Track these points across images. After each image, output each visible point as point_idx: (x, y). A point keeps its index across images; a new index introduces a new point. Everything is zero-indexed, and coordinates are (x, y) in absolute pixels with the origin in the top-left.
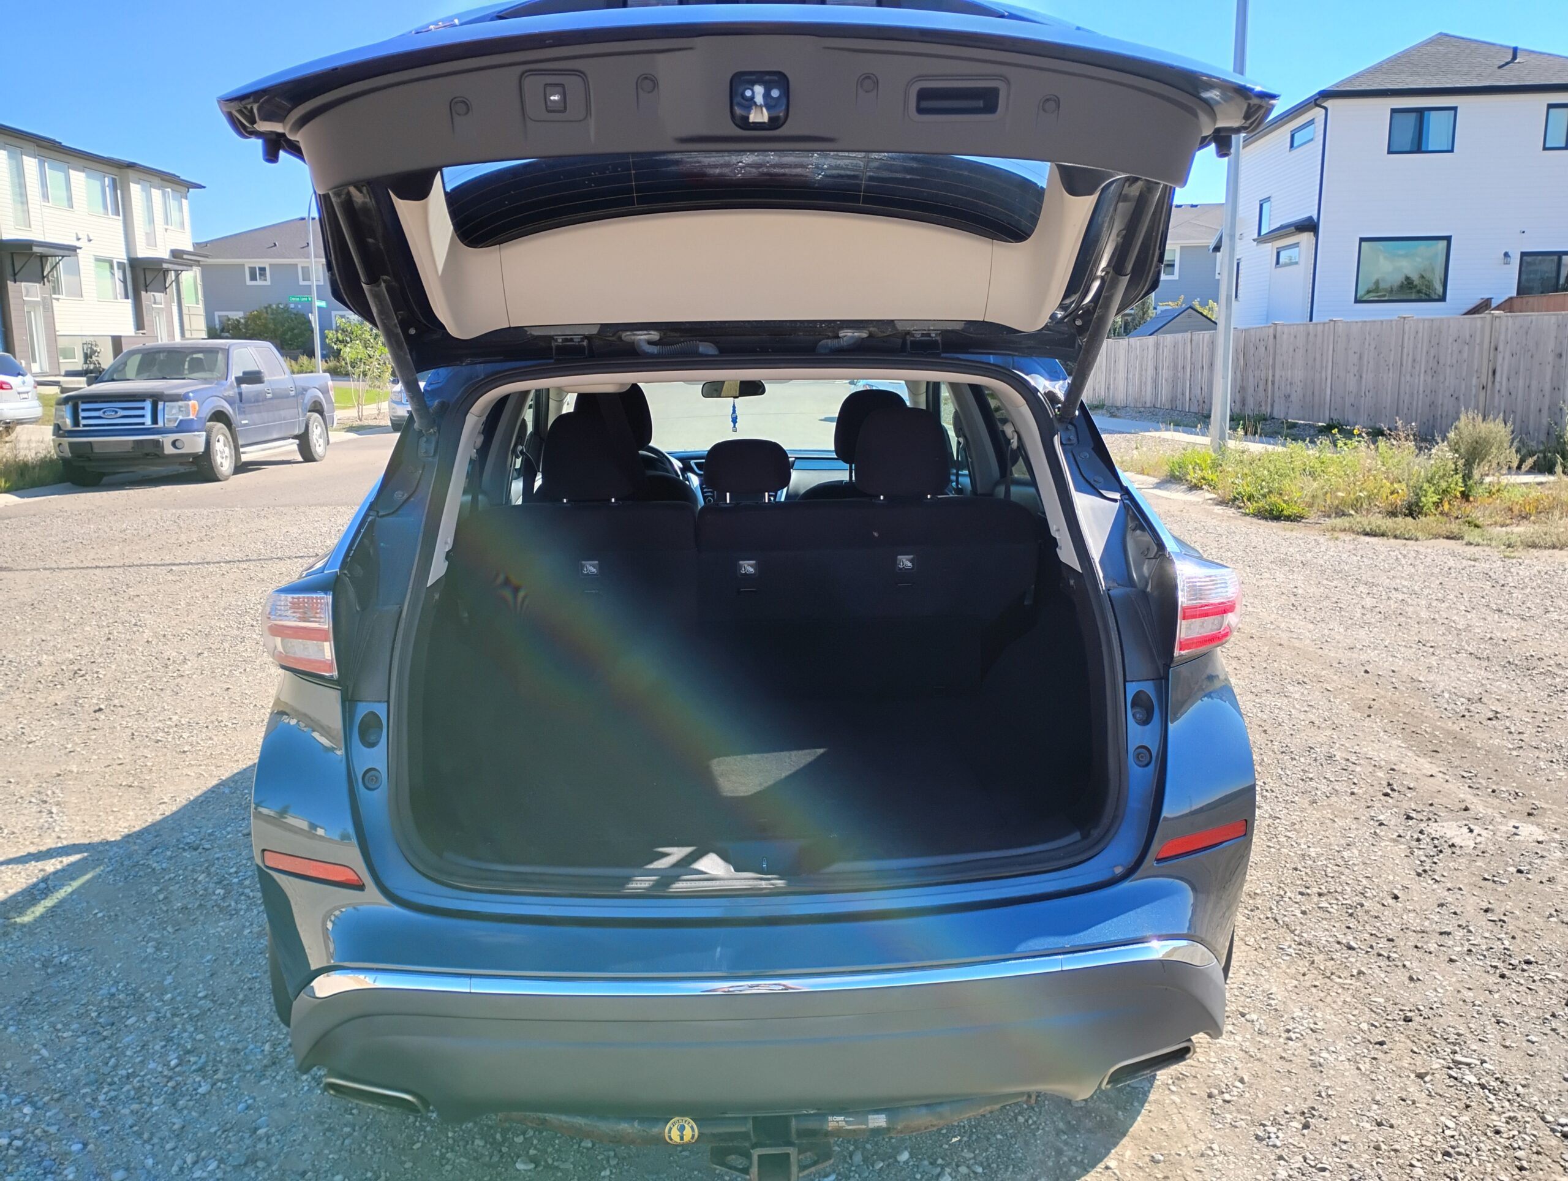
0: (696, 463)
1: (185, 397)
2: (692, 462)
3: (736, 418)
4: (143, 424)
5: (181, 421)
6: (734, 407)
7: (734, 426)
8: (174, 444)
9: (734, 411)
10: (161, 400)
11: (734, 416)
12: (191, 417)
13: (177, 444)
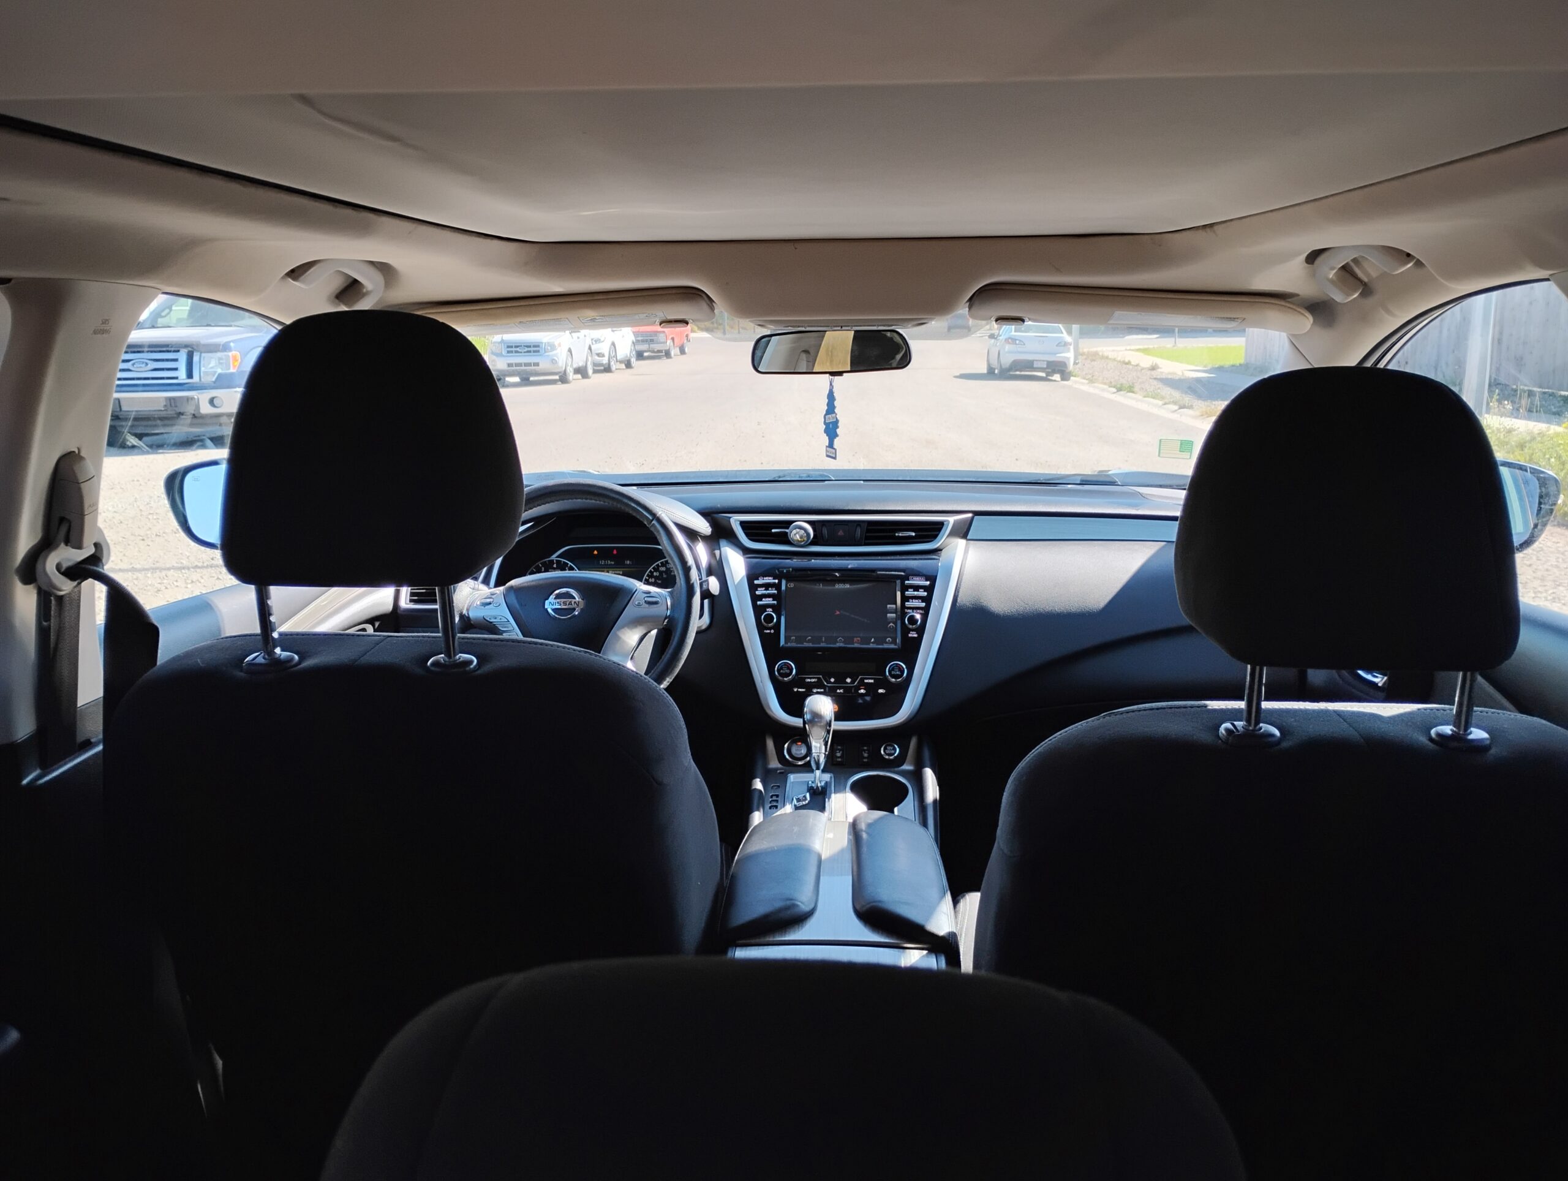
0: (743, 524)
1: (225, 348)
2: (735, 520)
3: (836, 424)
4: (176, 378)
5: (220, 375)
6: (831, 397)
7: (831, 445)
8: (212, 402)
9: (831, 409)
10: (198, 351)
11: (831, 418)
12: (232, 370)
13: (215, 402)
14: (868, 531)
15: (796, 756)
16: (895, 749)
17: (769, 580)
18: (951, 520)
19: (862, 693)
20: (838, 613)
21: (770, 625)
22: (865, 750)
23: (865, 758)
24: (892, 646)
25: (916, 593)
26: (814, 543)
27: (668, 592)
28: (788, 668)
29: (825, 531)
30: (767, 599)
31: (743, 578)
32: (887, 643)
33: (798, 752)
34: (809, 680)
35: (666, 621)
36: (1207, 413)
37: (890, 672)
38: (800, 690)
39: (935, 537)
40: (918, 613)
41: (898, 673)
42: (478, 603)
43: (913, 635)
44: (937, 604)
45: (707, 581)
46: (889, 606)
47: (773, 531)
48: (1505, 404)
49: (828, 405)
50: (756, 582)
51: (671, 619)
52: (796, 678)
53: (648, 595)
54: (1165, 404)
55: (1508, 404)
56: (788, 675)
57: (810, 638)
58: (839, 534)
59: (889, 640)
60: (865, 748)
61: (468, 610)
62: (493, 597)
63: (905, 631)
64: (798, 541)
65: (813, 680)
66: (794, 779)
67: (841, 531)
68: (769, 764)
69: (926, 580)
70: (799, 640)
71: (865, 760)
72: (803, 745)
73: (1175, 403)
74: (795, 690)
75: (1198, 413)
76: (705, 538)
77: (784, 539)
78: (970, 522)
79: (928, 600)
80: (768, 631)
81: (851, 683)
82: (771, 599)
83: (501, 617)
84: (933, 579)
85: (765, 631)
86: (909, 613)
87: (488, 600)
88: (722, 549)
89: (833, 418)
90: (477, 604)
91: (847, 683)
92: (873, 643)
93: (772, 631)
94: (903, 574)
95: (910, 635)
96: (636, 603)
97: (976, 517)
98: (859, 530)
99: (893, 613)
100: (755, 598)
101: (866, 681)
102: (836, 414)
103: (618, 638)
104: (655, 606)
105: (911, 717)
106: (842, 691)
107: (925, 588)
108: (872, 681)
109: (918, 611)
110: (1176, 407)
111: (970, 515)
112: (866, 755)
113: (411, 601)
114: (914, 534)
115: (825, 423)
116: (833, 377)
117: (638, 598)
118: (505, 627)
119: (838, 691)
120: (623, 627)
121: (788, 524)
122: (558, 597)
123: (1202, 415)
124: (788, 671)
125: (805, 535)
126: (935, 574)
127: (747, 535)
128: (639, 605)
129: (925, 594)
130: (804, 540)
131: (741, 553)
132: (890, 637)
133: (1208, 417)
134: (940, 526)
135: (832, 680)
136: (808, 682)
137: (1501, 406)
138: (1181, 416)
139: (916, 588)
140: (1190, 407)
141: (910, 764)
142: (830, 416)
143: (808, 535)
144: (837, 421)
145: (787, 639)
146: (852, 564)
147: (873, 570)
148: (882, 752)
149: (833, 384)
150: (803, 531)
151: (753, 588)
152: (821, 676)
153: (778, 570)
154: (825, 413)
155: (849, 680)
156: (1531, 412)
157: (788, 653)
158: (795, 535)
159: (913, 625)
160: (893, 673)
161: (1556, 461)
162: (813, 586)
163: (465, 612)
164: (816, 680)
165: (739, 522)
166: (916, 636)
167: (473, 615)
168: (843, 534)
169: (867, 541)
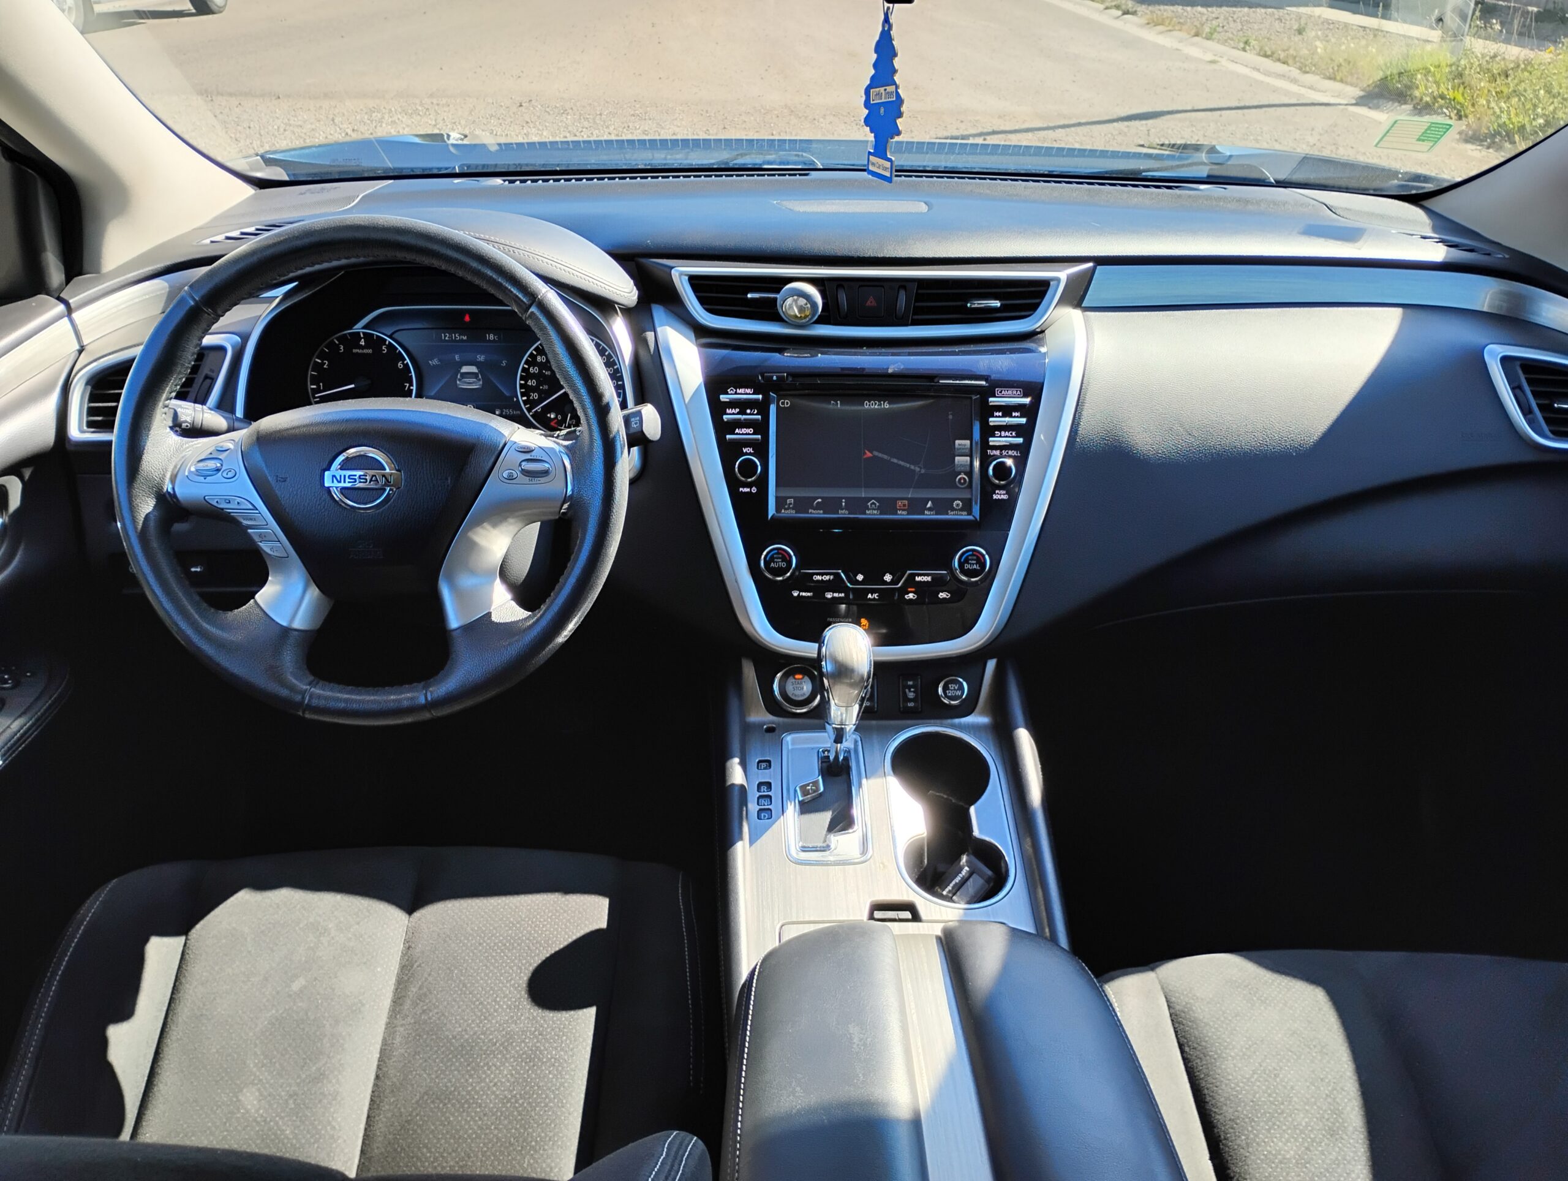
0: (694, 280)
2: (681, 273)
3: (895, 107)
6: (885, 48)
9: (884, 74)
11: (882, 95)
14: (919, 298)
15: (793, 697)
16: (961, 688)
17: (745, 394)
18: (1063, 275)
19: (911, 600)
20: (869, 454)
21: (749, 480)
22: (910, 687)
23: (910, 700)
24: (964, 516)
25: (1007, 419)
26: (823, 320)
27: (566, 447)
28: (784, 559)
29: (843, 297)
30: (744, 431)
31: (698, 390)
32: (953, 509)
33: (797, 692)
34: (819, 578)
35: (566, 506)
36: (1153, 21)
37: (961, 565)
38: (804, 594)
39: (1034, 308)
40: (1010, 456)
41: (975, 567)
42: (193, 469)
43: (1000, 495)
44: (1043, 438)
45: (639, 413)
46: (957, 442)
47: (749, 296)
48: (1494, 24)
49: (875, 66)
50: (723, 398)
51: (576, 503)
52: (797, 573)
53: (528, 456)
54: (1107, 8)
55: (1497, 23)
56: (781, 572)
57: (820, 500)
58: (868, 303)
59: (958, 505)
60: (910, 683)
61: (173, 480)
62: (222, 456)
63: (987, 488)
64: (796, 316)
65: (827, 578)
66: (793, 744)
67: (871, 299)
68: (750, 715)
69: (1025, 396)
70: (802, 504)
71: (911, 704)
72: (806, 678)
73: (1117, 7)
74: (795, 594)
75: (1143, 21)
76: (627, 311)
77: (769, 311)
78: (1089, 276)
79: (1027, 432)
80: (747, 490)
81: (893, 582)
82: (751, 431)
83: (239, 500)
84: (1034, 390)
85: (741, 489)
86: (995, 457)
87: (212, 464)
88: (659, 329)
89: (890, 94)
90: (190, 472)
91: (885, 583)
92: (930, 509)
93: (754, 490)
94: (983, 383)
95: (995, 497)
96: (505, 475)
97: (1098, 267)
98: (902, 297)
99: (967, 456)
100: (722, 429)
101: (918, 579)
102: (897, 87)
103: (473, 545)
104: (543, 480)
105: (991, 640)
106: (876, 596)
107: (1019, 408)
108: (929, 579)
109: (1010, 453)
110: (1120, 13)
111: (1090, 264)
112: (911, 695)
113: (90, 424)
114: (997, 304)
115: (867, 104)
116: (891, 5)
117: (509, 460)
118: (251, 519)
119: (870, 596)
120: (478, 522)
121: (780, 282)
122: (346, 465)
123: (1148, 24)
124: (783, 565)
125: (809, 305)
126: (1041, 381)
127: (702, 301)
128: (511, 478)
129: (1023, 420)
130: (806, 317)
131: (692, 335)
132: (959, 499)
133: (1155, 26)
134: (1042, 289)
135: (860, 577)
136: (818, 581)
137: (1488, 25)
138: (1125, 23)
139: (1007, 410)
140: (1134, 13)
141: (982, 713)
142: (882, 89)
143: (814, 305)
144: (900, 101)
145: (780, 503)
146: (895, 362)
147: (930, 377)
148: (940, 690)
149: (892, 20)
150: (805, 301)
151: (717, 409)
152: (840, 571)
153: (763, 377)
154: (868, 82)
155: (888, 578)
156: (1524, 35)
157: (782, 530)
158: (791, 306)
159: (1000, 480)
160: (967, 566)
161: (1545, 93)
162: (825, 406)
163: (168, 487)
164: (832, 577)
165: (687, 278)
166: (1005, 497)
167: (185, 492)
168: (874, 304)
169: (916, 317)
